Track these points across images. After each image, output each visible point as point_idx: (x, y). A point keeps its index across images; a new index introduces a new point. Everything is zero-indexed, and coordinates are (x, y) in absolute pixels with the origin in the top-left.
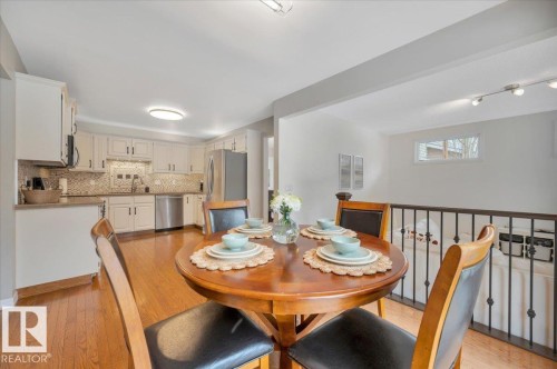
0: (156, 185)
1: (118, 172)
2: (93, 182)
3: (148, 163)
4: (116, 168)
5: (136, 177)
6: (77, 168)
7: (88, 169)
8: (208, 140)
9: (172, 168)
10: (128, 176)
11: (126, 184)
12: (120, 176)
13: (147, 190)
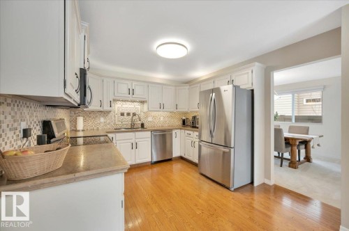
0: (149, 121)
1: (121, 111)
2: (102, 120)
3: (143, 102)
4: (120, 107)
5: (134, 114)
6: (91, 108)
7: (99, 108)
8: (190, 82)
9: (162, 106)
10: (128, 114)
11: (127, 120)
12: (122, 114)
13: (142, 125)
